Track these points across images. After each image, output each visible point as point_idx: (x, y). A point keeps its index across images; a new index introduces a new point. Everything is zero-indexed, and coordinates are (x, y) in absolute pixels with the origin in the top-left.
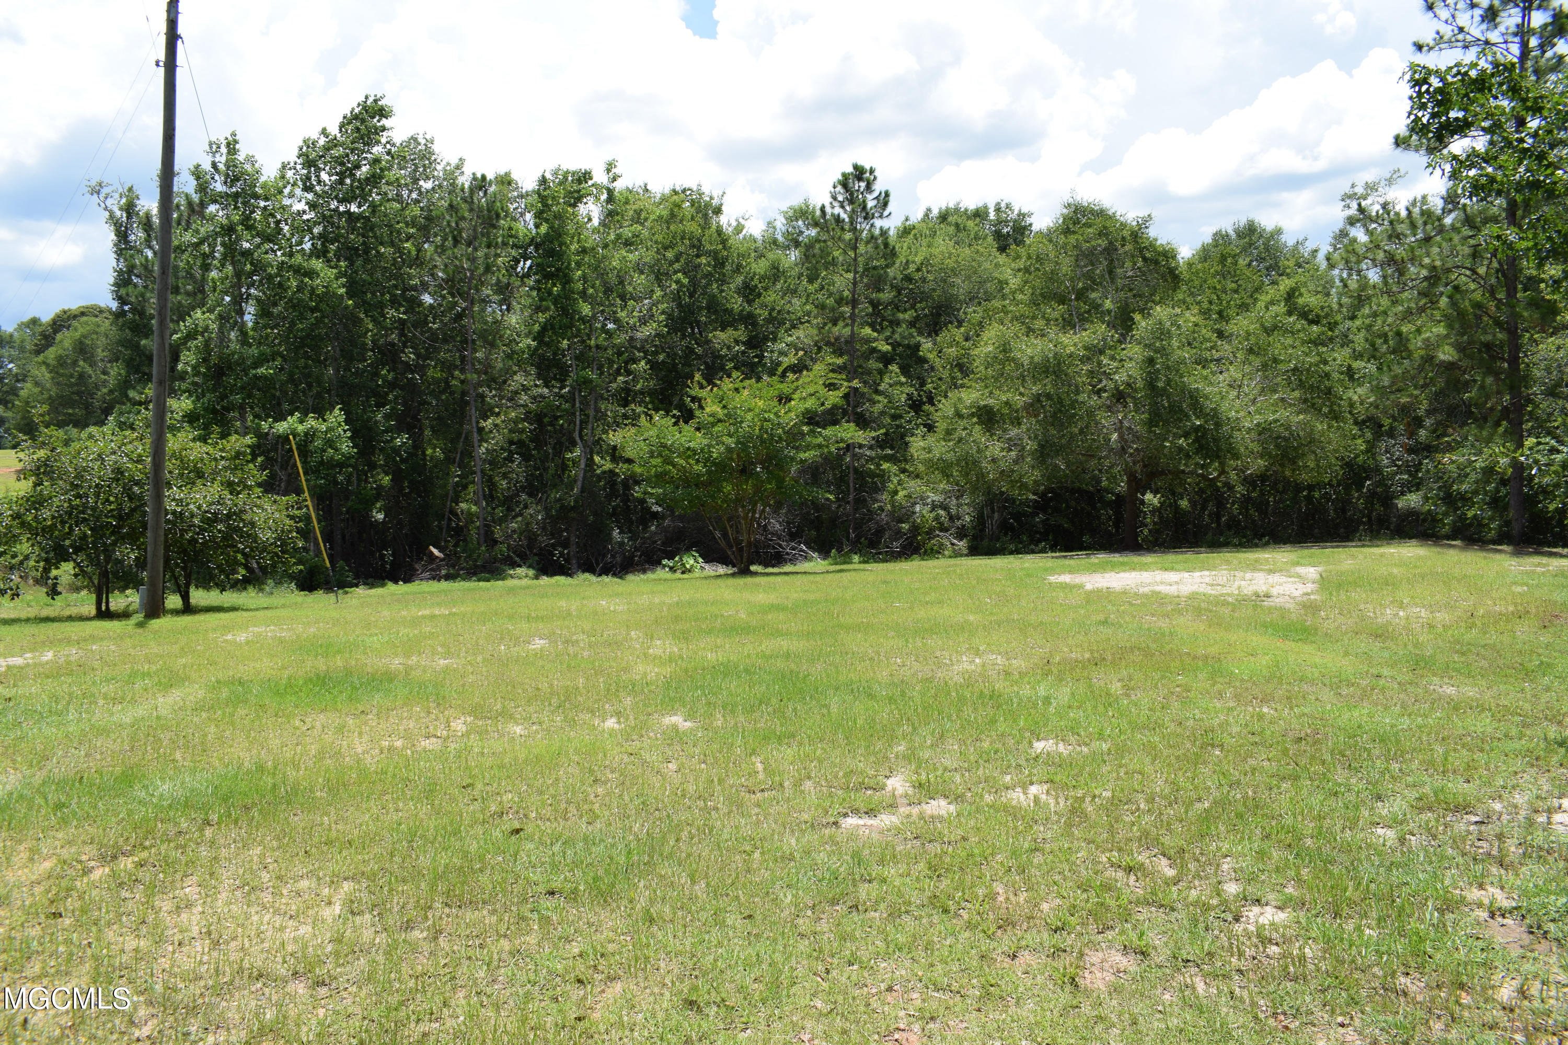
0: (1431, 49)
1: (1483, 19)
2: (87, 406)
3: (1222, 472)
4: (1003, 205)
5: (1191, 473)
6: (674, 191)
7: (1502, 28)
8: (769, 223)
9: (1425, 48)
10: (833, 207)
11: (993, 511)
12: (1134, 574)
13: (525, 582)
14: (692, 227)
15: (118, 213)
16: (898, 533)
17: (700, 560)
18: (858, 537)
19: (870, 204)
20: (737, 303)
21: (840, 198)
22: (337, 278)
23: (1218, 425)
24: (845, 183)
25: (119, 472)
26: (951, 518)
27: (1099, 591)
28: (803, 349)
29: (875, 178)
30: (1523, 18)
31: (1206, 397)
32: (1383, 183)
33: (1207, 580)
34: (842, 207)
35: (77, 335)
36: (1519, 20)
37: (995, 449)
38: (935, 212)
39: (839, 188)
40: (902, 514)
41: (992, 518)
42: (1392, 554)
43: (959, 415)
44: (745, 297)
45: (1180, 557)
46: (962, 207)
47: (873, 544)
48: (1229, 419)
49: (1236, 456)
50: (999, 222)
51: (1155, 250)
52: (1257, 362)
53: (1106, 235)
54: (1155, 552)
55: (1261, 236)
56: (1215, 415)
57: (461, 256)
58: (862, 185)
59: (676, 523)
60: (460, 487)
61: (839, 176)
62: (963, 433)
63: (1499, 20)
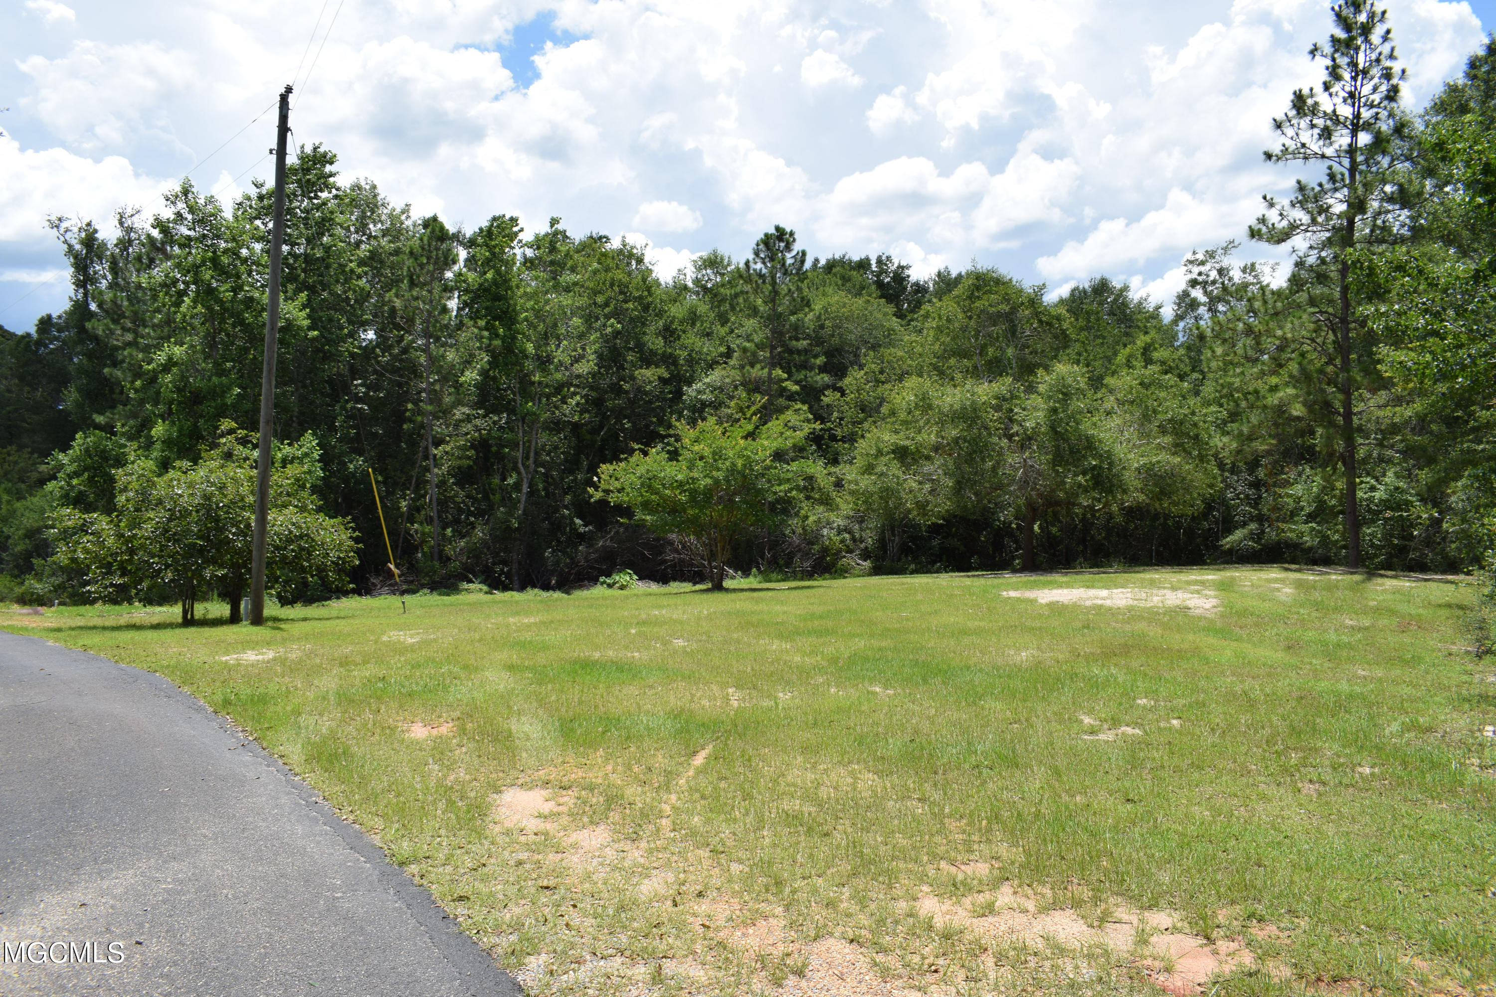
0: (1279, 159)
1: (1320, 136)
3: (1106, 504)
4: (884, 258)
5: (1084, 504)
6: (591, 237)
7: (1336, 146)
8: (679, 270)
9: (1274, 158)
10: (756, 263)
11: (894, 535)
13: (481, 596)
14: (619, 275)
15: (78, 247)
16: (808, 555)
17: (635, 577)
18: (774, 558)
19: (789, 261)
20: (656, 343)
21: (762, 255)
23: (1111, 464)
24: (767, 240)
25: (207, 497)
26: (854, 539)
27: (1051, 604)
28: (719, 388)
29: (794, 240)
30: (1352, 138)
31: (1100, 441)
32: (1220, 251)
34: (764, 263)
37: (912, 482)
38: (823, 262)
39: (762, 247)
40: (810, 537)
41: (893, 541)
43: (880, 453)
44: (665, 338)
45: (1079, 577)
47: (787, 564)
48: (1120, 460)
49: (1125, 491)
50: (882, 272)
51: (1049, 315)
52: (1138, 410)
53: (1008, 300)
55: (1112, 293)
56: (1109, 457)
57: (417, 298)
58: (782, 245)
59: (608, 543)
60: (415, 509)
61: (761, 236)
62: (884, 469)
63: (1333, 138)
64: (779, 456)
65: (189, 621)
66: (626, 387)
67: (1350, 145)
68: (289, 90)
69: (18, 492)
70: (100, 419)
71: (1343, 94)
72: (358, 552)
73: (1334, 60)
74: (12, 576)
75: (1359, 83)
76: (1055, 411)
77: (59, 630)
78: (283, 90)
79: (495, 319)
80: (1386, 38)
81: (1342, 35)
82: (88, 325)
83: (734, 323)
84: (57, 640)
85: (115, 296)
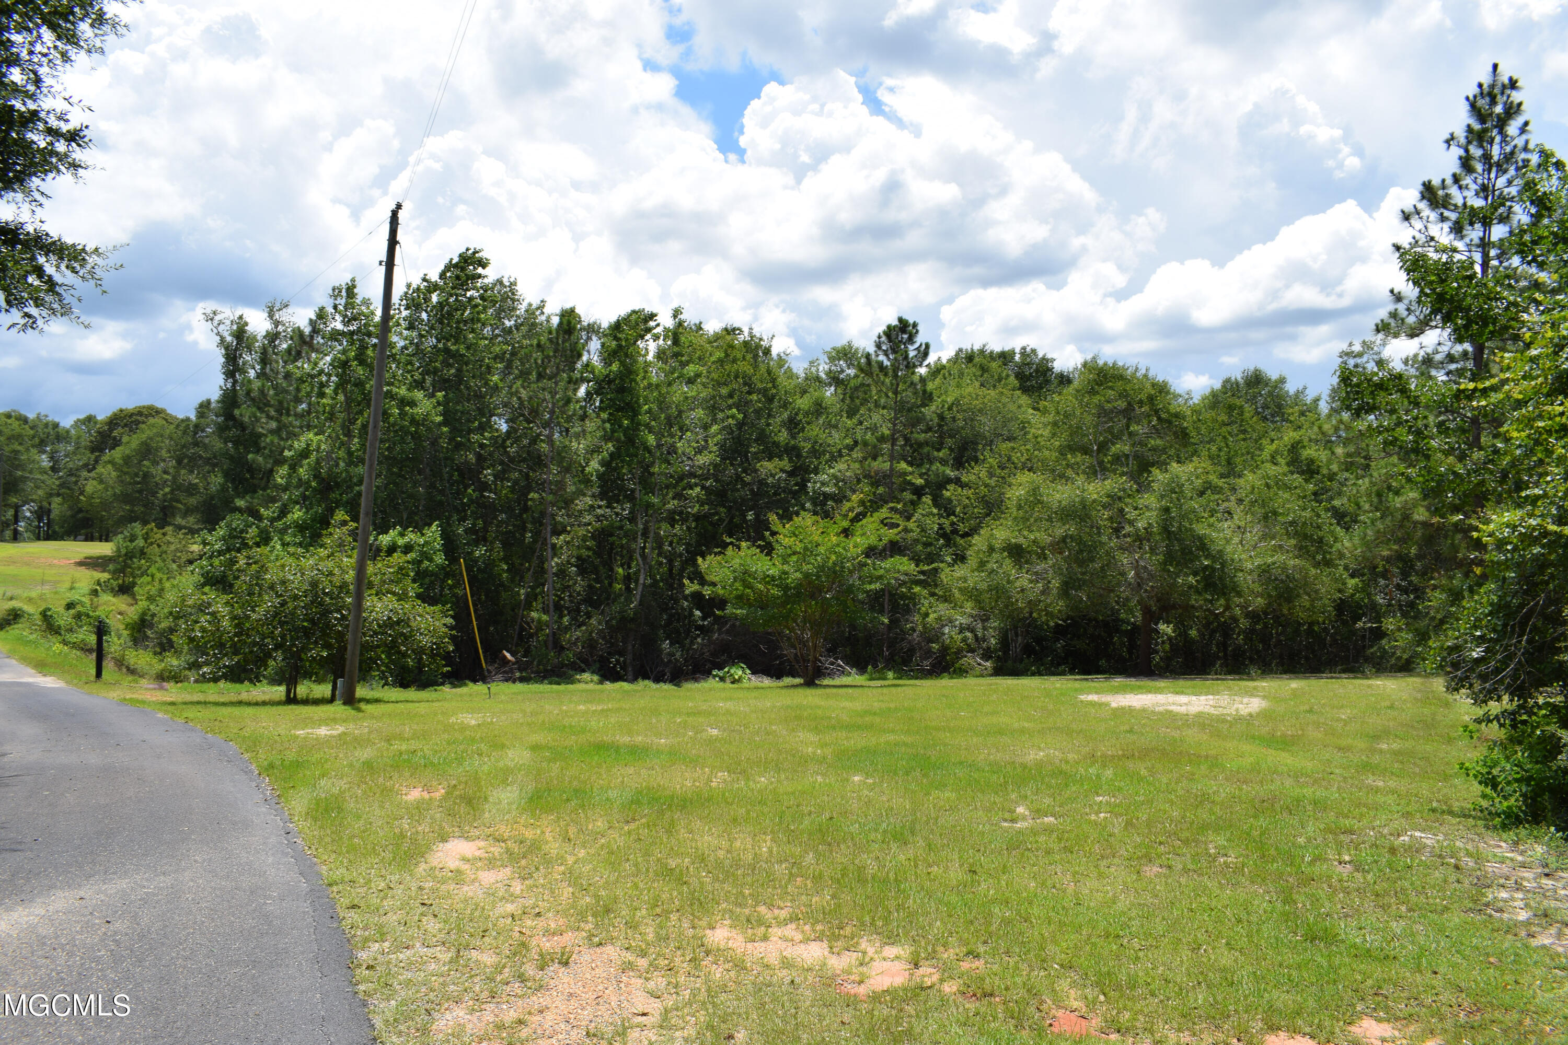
0: (1407, 251)
1: (1451, 230)
2: (148, 505)
3: (1227, 608)
4: (1028, 350)
5: (1201, 607)
6: (726, 329)
7: (1467, 240)
8: (813, 363)
10: (877, 356)
11: (1017, 635)
12: (1150, 696)
13: (591, 686)
14: (744, 367)
15: (229, 339)
16: (928, 653)
17: (748, 671)
18: (892, 655)
19: (912, 354)
20: (783, 436)
21: (884, 348)
22: (435, 407)
23: (1223, 565)
24: (890, 332)
26: (976, 638)
27: (1123, 708)
28: (843, 480)
29: (917, 332)
30: (1485, 232)
31: (1212, 541)
33: (1211, 703)
34: (887, 355)
35: (144, 437)
36: (1481, 234)
37: (1024, 580)
39: (884, 339)
40: (931, 635)
41: (1016, 641)
42: (1378, 686)
43: (991, 549)
44: (790, 430)
45: (1189, 683)
46: (989, 349)
47: (906, 661)
48: (1233, 560)
49: (1239, 594)
50: (1024, 364)
51: (1168, 412)
52: (1259, 511)
53: (1126, 396)
54: (1167, 677)
55: (1267, 385)
56: (1221, 557)
57: (544, 389)
58: (905, 336)
59: (724, 636)
60: (532, 597)
61: (883, 328)
62: (995, 566)
63: (1464, 232)
64: (870, 552)
65: (291, 700)
66: (748, 479)
67: (1482, 239)
68: (399, 206)
69: (169, 571)
70: (240, 503)
71: (1474, 187)
72: (452, 638)
73: (1467, 151)
74: (155, 654)
75: (1493, 175)
76: (1167, 510)
77: (173, 704)
78: (394, 207)
79: (618, 410)
80: (1523, 129)
81: (1477, 127)
82: (237, 412)
83: (862, 415)
84: (166, 712)
85: (263, 385)
